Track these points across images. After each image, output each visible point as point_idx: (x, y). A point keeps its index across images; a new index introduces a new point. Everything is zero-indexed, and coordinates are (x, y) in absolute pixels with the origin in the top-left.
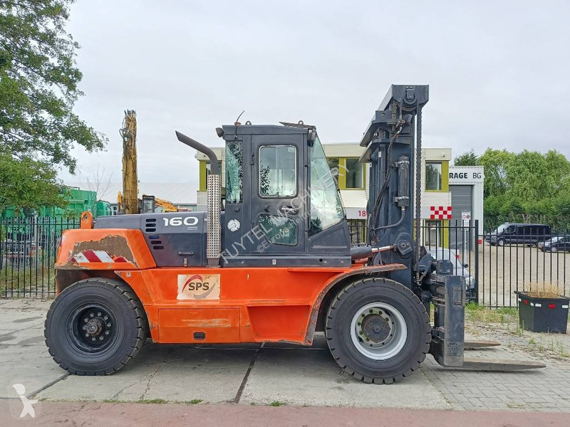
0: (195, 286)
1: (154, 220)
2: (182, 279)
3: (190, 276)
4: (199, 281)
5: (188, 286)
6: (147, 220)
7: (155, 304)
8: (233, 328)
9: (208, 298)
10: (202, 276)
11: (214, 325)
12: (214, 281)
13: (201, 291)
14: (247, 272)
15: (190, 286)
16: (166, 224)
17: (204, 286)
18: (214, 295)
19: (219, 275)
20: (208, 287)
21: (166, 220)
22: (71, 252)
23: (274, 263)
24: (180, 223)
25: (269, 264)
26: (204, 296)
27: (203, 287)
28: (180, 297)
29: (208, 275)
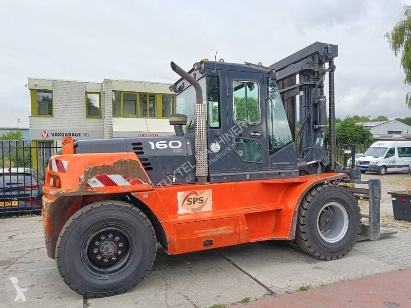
0: (192, 200)
1: (140, 144)
2: (181, 195)
3: (187, 193)
4: (195, 196)
5: (186, 202)
6: (133, 144)
7: (172, 220)
8: (235, 233)
9: (203, 210)
10: (198, 192)
11: (220, 232)
12: (207, 195)
13: (197, 205)
14: (231, 186)
15: (188, 201)
16: (153, 147)
17: (200, 200)
18: (208, 207)
19: (210, 191)
20: (202, 201)
21: (152, 144)
22: (82, 177)
23: (248, 178)
24: (166, 146)
25: (243, 178)
26: (200, 208)
27: (198, 201)
28: (181, 211)
29: (202, 191)
